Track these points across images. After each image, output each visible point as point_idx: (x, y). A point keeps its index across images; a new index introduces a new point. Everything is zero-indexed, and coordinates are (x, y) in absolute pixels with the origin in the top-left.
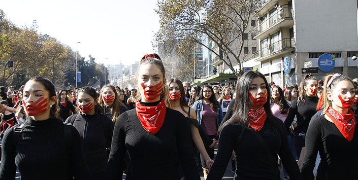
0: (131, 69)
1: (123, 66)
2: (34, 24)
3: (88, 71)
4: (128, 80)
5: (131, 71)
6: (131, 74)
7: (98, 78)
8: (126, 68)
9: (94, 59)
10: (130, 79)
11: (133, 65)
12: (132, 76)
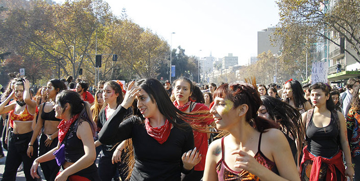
0: (223, 61)
1: (214, 58)
2: (123, 13)
3: (180, 64)
4: (220, 74)
5: (223, 64)
6: (223, 67)
7: (190, 73)
8: (218, 60)
9: (184, 51)
10: (223, 74)
11: (225, 57)
12: (225, 70)
